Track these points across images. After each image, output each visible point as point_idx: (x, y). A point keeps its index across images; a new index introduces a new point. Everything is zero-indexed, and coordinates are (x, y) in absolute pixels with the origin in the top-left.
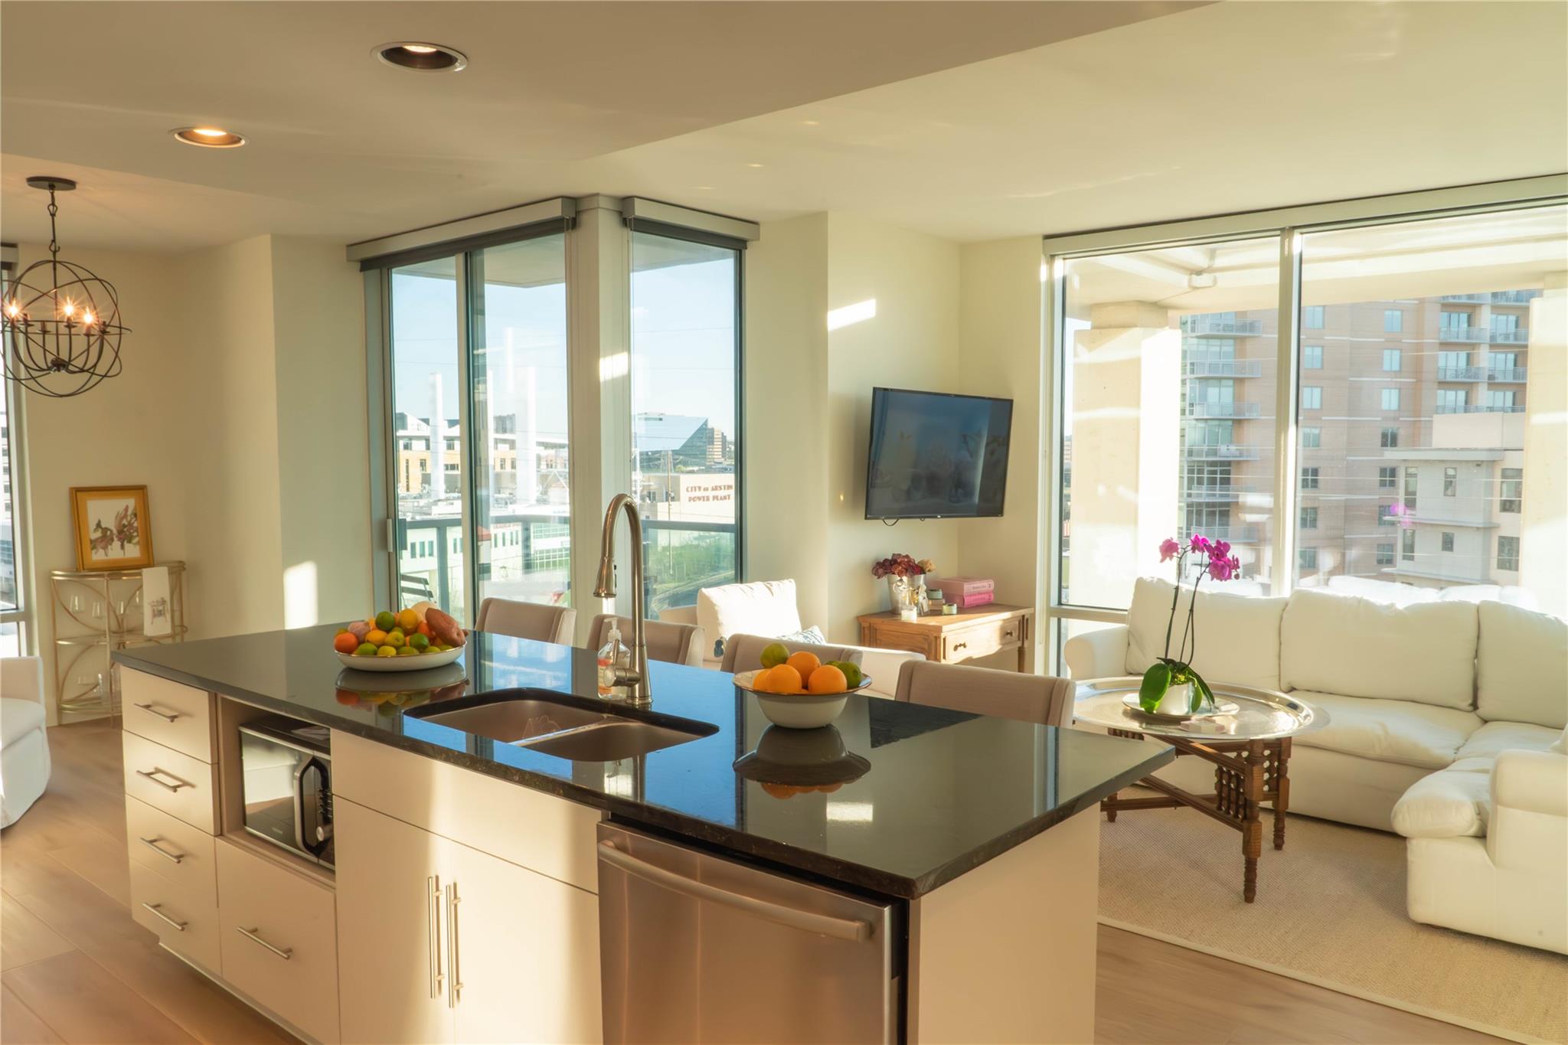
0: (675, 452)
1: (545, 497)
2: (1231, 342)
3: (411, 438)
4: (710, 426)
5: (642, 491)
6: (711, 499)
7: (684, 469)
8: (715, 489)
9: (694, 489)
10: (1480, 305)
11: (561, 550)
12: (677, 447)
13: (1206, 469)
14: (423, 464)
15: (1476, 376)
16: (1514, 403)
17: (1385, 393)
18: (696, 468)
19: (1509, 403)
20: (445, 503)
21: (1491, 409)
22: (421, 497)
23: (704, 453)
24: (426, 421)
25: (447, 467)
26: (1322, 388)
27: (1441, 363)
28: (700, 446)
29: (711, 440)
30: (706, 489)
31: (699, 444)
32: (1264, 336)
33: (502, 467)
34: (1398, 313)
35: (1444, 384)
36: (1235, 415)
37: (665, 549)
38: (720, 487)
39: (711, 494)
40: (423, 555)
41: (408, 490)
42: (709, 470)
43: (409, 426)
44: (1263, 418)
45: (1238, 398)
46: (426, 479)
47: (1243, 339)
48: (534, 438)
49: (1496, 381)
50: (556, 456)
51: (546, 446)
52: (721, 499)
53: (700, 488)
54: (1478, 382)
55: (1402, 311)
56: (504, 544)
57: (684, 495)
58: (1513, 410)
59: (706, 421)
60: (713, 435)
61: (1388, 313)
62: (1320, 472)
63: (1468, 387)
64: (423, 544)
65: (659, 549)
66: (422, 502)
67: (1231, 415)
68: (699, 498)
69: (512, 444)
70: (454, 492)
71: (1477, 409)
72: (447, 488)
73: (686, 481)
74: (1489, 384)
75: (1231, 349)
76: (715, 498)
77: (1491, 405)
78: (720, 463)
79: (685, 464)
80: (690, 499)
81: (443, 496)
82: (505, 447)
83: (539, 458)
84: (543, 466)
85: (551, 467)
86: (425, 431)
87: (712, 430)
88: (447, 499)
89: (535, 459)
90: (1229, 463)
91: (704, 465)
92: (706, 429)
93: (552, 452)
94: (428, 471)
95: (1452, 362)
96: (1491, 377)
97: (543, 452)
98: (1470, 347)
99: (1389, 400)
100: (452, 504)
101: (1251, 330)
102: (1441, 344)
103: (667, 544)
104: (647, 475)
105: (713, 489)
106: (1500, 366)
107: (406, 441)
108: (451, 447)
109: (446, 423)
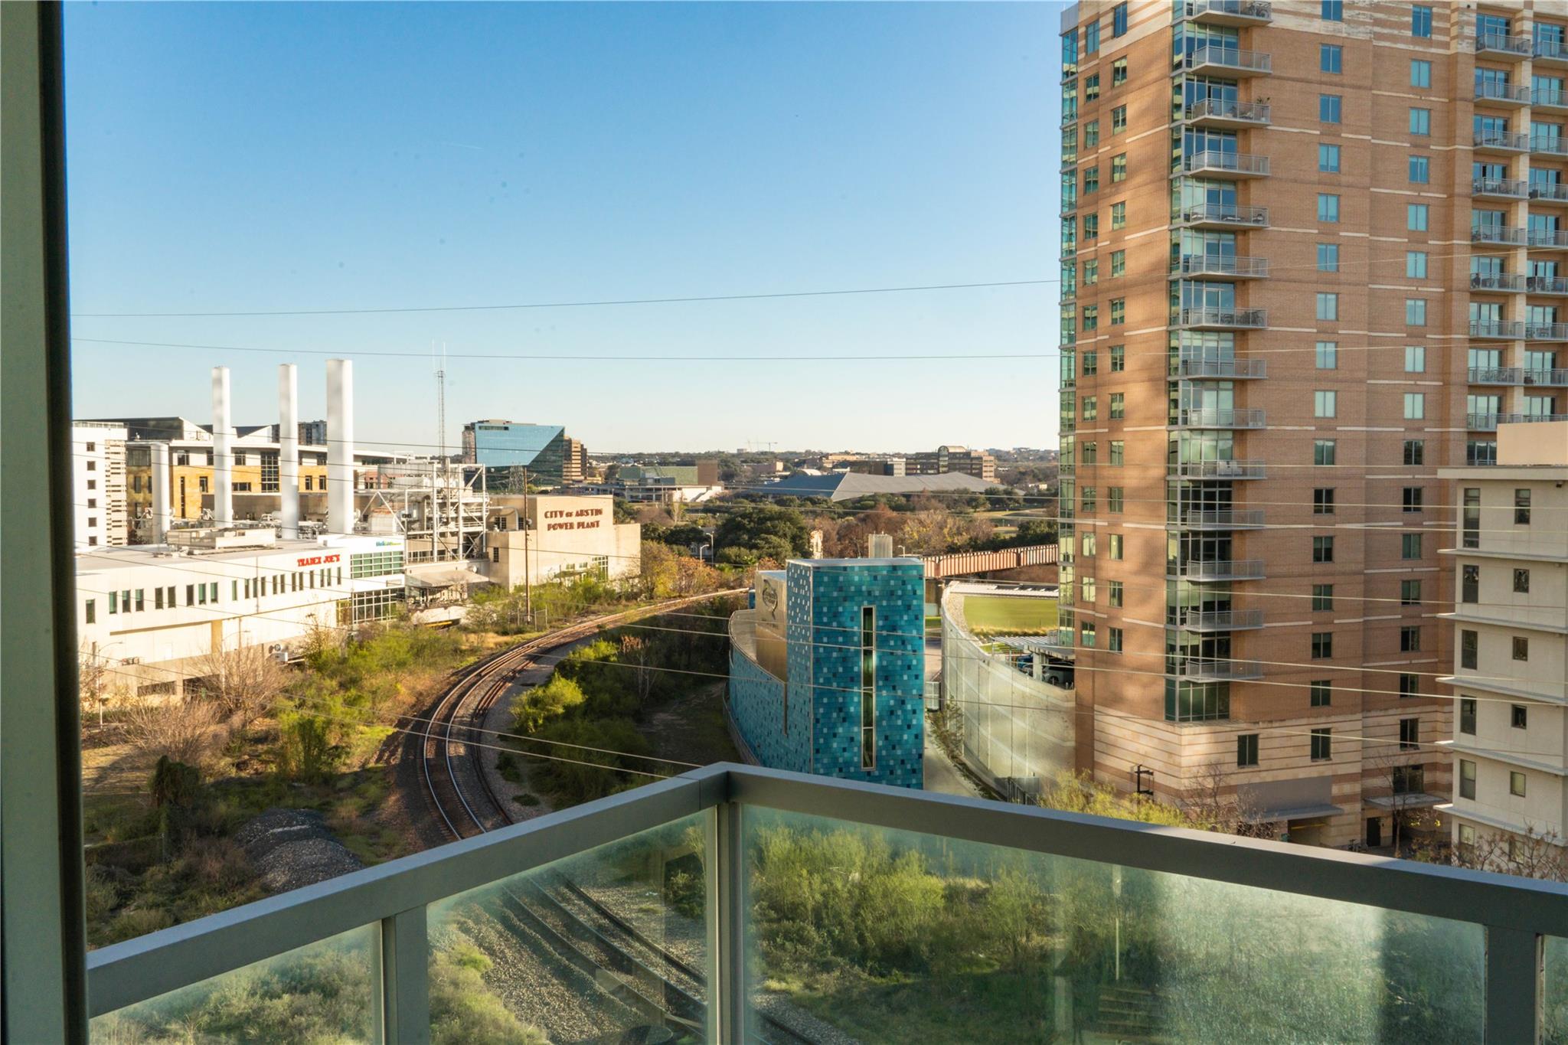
0: (528, 468)
1: (365, 525)
2: (1230, 336)
3: (188, 450)
4: (567, 435)
5: (488, 518)
6: (576, 526)
7: (534, 488)
8: (580, 513)
9: (554, 514)
10: (1514, 295)
11: (386, 592)
12: (527, 463)
13: (1203, 490)
14: (204, 482)
15: (1512, 378)
16: (1553, 411)
17: (1408, 398)
18: (550, 488)
19: (1547, 411)
20: (233, 533)
21: (1529, 418)
22: (200, 524)
23: (559, 469)
24: (209, 429)
25: (235, 486)
26: (1336, 392)
27: (1471, 364)
28: (555, 461)
29: (568, 457)
30: (569, 515)
31: (553, 458)
32: (1270, 328)
33: (308, 486)
34: (1421, 303)
35: (1475, 389)
36: (1237, 424)
37: (519, 589)
38: (587, 511)
39: (575, 520)
40: (202, 601)
41: (183, 515)
42: (565, 491)
43: (186, 435)
44: (1269, 428)
45: (1239, 403)
46: (208, 502)
47: (1243, 333)
48: (350, 451)
49: (1535, 385)
50: (379, 474)
51: (366, 460)
52: (588, 526)
53: (561, 513)
54: (1513, 387)
55: (1426, 300)
56: (312, 586)
57: (542, 522)
58: (1552, 420)
59: (563, 431)
60: (570, 447)
61: (1409, 303)
62: (1337, 495)
63: (1502, 392)
64: (203, 586)
65: (511, 590)
66: (203, 532)
67: (1231, 424)
68: (561, 526)
69: (322, 458)
70: (246, 519)
71: (1513, 419)
72: (236, 513)
73: (545, 504)
74: (1526, 388)
75: (1230, 344)
76: (581, 525)
77: (1528, 413)
78: (580, 481)
79: (536, 482)
80: (550, 527)
81: (230, 524)
82: (310, 463)
83: (356, 476)
84: (361, 487)
85: (372, 487)
86: (207, 441)
87: (570, 441)
88: (235, 528)
89: (352, 478)
90: (1228, 484)
91: (560, 483)
92: (562, 441)
93: (374, 468)
94: (211, 491)
95: (1483, 361)
96: (1528, 380)
97: (362, 469)
98: (1503, 347)
99: (1413, 407)
100: (243, 534)
101: (1254, 322)
102: (1472, 340)
103: (523, 583)
104: (496, 497)
105: (578, 515)
106: (1537, 367)
107: (182, 453)
108: (240, 461)
109: (236, 431)
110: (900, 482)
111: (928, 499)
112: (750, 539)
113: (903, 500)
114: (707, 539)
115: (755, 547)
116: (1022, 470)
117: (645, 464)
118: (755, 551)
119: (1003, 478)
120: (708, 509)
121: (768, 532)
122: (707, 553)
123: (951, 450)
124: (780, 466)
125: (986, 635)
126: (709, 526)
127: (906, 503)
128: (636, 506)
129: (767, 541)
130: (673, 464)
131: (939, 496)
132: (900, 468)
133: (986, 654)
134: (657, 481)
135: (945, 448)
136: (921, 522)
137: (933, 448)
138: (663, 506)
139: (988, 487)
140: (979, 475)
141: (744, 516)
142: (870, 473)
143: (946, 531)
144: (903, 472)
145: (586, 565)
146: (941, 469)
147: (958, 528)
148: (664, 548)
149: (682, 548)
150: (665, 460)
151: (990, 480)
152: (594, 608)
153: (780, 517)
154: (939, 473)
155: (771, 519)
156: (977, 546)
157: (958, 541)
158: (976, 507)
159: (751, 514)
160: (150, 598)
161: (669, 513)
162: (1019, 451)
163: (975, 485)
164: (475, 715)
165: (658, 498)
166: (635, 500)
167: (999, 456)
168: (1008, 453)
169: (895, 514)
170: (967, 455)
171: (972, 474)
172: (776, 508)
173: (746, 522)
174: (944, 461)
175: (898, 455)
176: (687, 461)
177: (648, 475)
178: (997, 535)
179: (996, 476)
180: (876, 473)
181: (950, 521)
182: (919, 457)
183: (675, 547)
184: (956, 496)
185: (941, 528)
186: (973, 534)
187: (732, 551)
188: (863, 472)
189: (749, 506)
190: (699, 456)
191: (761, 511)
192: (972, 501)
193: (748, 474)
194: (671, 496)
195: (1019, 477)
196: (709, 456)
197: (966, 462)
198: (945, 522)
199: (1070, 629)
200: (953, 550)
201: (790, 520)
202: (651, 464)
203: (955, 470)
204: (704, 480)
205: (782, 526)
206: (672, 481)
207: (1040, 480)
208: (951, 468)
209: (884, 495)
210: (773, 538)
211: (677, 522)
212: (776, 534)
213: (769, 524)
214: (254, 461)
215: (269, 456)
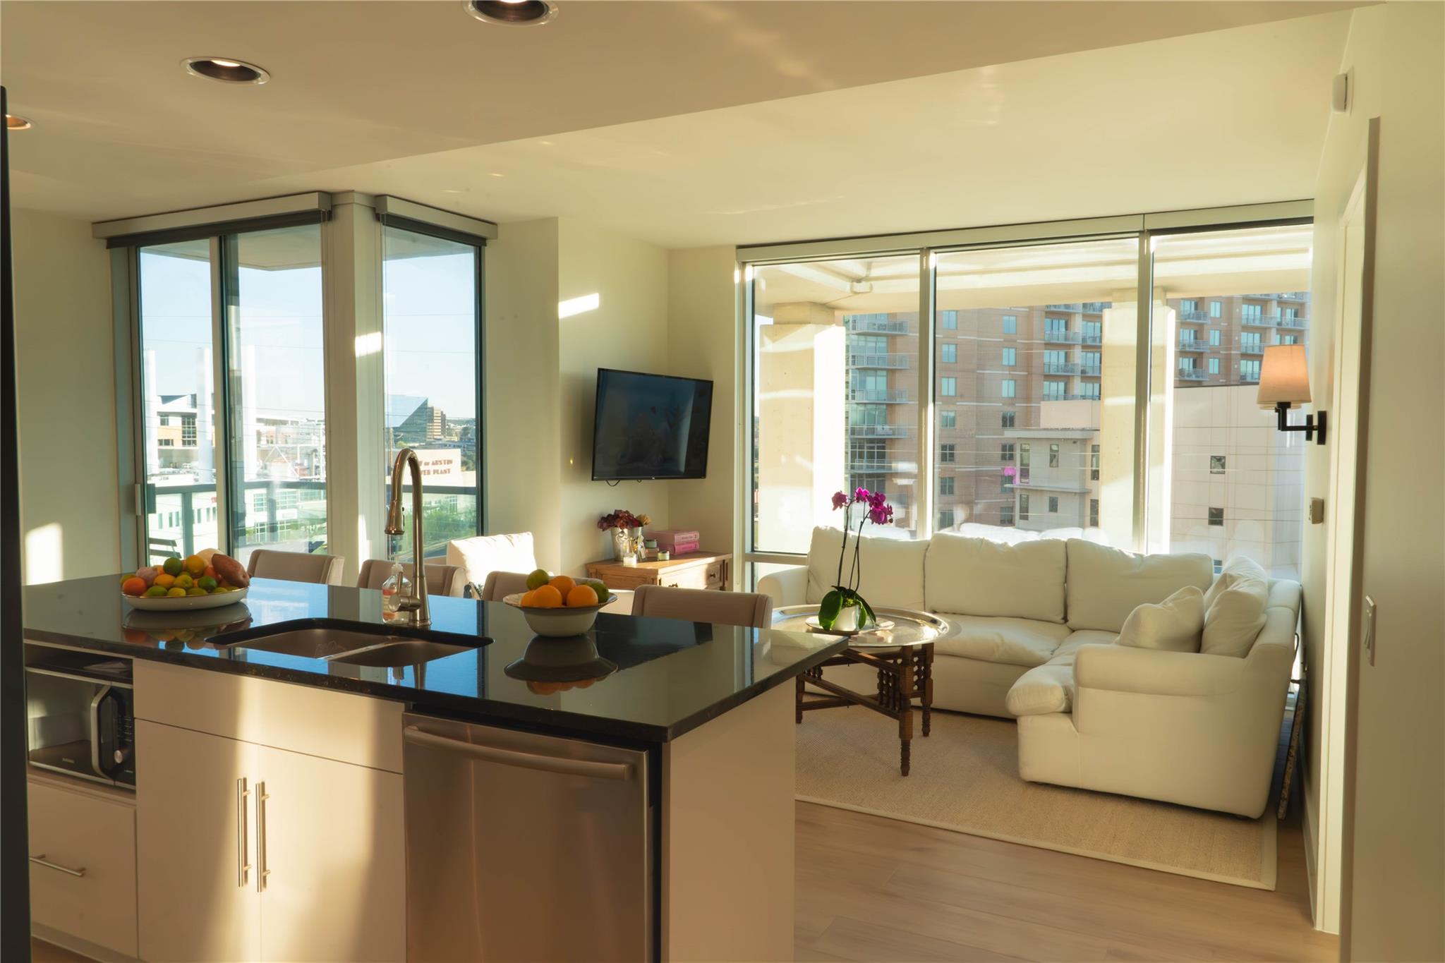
0: (396, 429)
1: (266, 472)
2: (884, 339)
4: (429, 405)
6: (432, 473)
7: (404, 444)
8: (435, 463)
10: (1074, 313)
12: (398, 425)
13: (866, 445)
15: (1072, 371)
17: (1005, 383)
18: (416, 443)
20: (159, 478)
21: (1084, 397)
23: (424, 430)
25: (161, 442)
26: (956, 378)
27: (1046, 360)
28: (421, 424)
29: (431, 419)
31: (419, 422)
32: (911, 334)
34: (1013, 319)
35: (1049, 377)
36: (888, 400)
38: (440, 461)
39: (431, 468)
42: (428, 445)
44: (910, 403)
45: (890, 385)
47: (894, 337)
49: (1087, 375)
50: (277, 432)
51: (265, 422)
52: (441, 473)
54: (1073, 376)
55: (1016, 316)
59: (427, 400)
60: (433, 413)
61: (1006, 318)
62: (956, 447)
63: (1067, 379)
67: (885, 400)
70: (169, 467)
71: (1073, 398)
74: (1082, 377)
75: (884, 345)
76: (436, 472)
77: (1084, 394)
78: (440, 440)
79: (405, 439)
81: (156, 471)
83: (259, 434)
84: (264, 442)
85: (272, 443)
87: (432, 409)
88: (161, 474)
89: (255, 434)
90: (883, 441)
91: (425, 441)
92: (426, 408)
93: (273, 428)
95: (1054, 359)
96: (1083, 372)
97: (263, 428)
98: (1067, 347)
99: (1007, 389)
100: (167, 479)
101: (900, 330)
102: (1046, 344)
105: (433, 464)
106: (1090, 363)
108: (163, 423)
109: (160, 399)
145: (440, 502)
152: (444, 533)
214: (176, 422)
215: (189, 419)
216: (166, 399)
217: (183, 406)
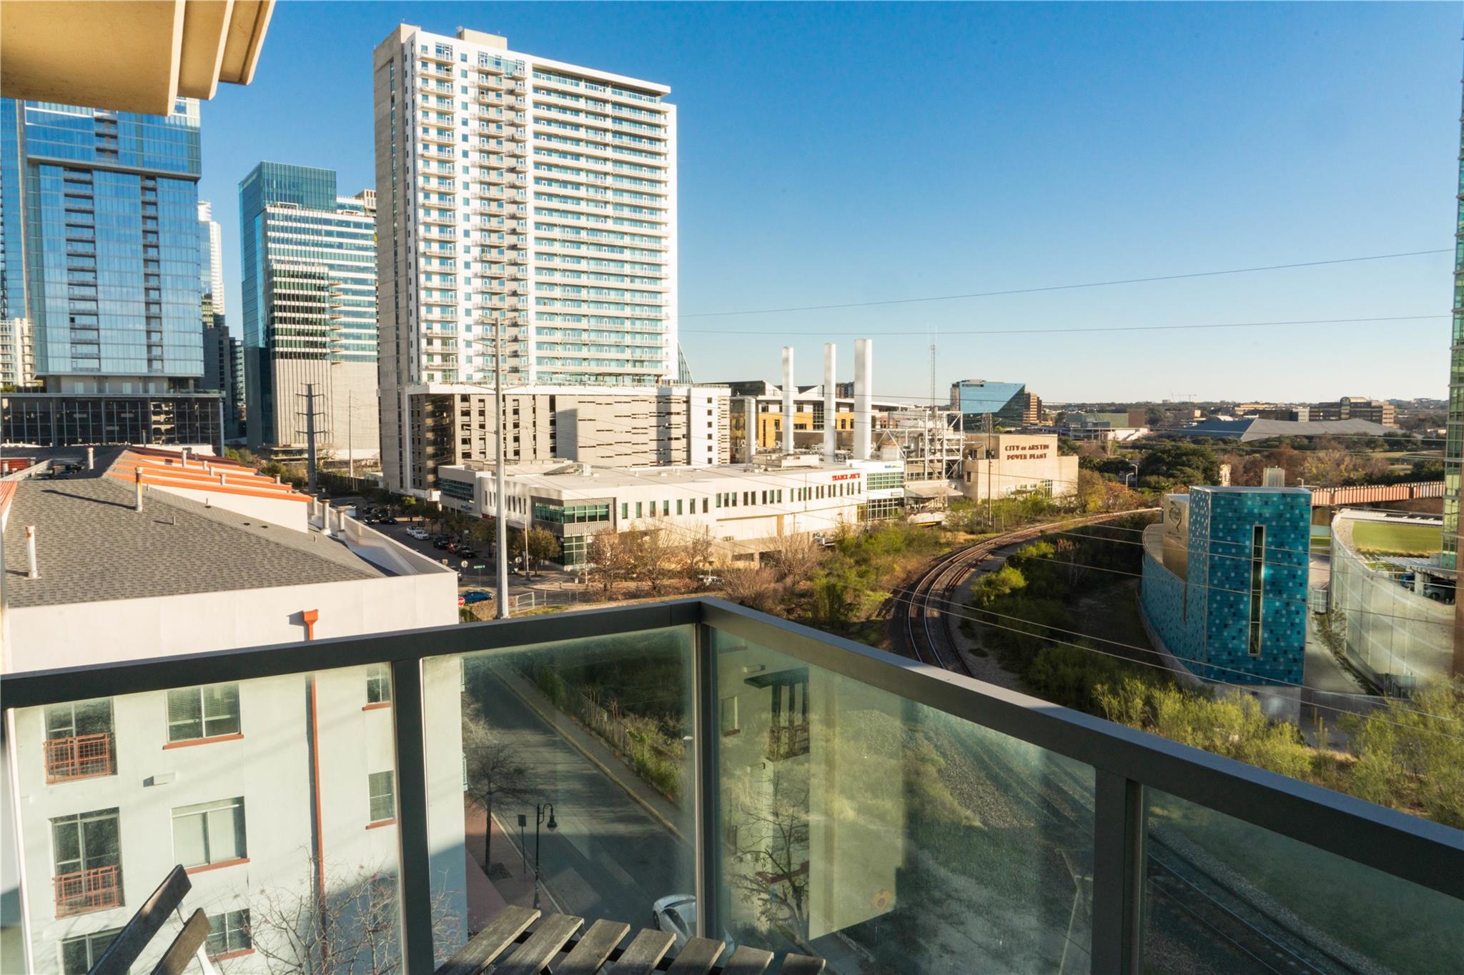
0: (995, 415)
1: (878, 453)
3: (768, 402)
4: (1027, 390)
5: (964, 450)
6: (1028, 457)
7: (1001, 429)
8: (1032, 448)
9: (1012, 448)
11: (890, 500)
12: (997, 410)
14: (777, 424)
18: (1013, 429)
20: (793, 457)
22: (774, 451)
23: (1020, 416)
24: (780, 388)
25: (797, 426)
28: (1017, 410)
29: (1027, 406)
30: (1024, 448)
31: (1016, 407)
33: (843, 426)
37: (984, 502)
38: (1037, 446)
39: (1028, 452)
40: (772, 502)
41: (764, 445)
42: (1024, 431)
43: (767, 392)
46: (779, 437)
48: (869, 402)
50: (889, 418)
51: (881, 409)
52: (1038, 457)
53: (1018, 447)
56: (841, 494)
57: (1003, 453)
59: (1024, 387)
60: (1029, 399)
64: (772, 492)
65: (979, 502)
66: (774, 457)
68: (1017, 457)
69: (851, 406)
70: (802, 448)
72: (796, 444)
73: (1005, 440)
76: (1032, 456)
78: (1036, 424)
79: (1003, 425)
80: (1009, 457)
81: (792, 451)
82: (844, 410)
83: (874, 419)
84: (877, 426)
85: (884, 427)
86: (779, 396)
87: (1029, 395)
88: (795, 454)
89: (871, 421)
91: (1020, 426)
92: (1023, 395)
93: (885, 414)
94: (781, 430)
97: (878, 414)
100: (800, 458)
103: (987, 497)
104: (969, 435)
105: (1030, 448)
107: (764, 404)
108: (800, 410)
109: (797, 389)
110: (1304, 426)
111: (1329, 440)
112: (1168, 469)
113: (1306, 441)
114: (1133, 469)
115: (1172, 476)
116: (1421, 417)
117: (1086, 412)
118: (1171, 480)
119: (1402, 424)
120: (1136, 445)
121: (1183, 464)
122: (1132, 480)
123: (1352, 401)
124: (1198, 413)
125: (1372, 554)
126: (1135, 459)
127: (1310, 443)
128: (1078, 443)
129: (1182, 471)
130: (1109, 411)
131: (1339, 439)
132: (1304, 414)
133: (1370, 570)
134: (1095, 425)
135: (1347, 398)
136: (1319, 459)
137: (1337, 399)
138: (1100, 443)
139: (1387, 431)
140: (1379, 421)
141: (1163, 452)
142: (1277, 419)
143: (1342, 467)
144: (1307, 418)
145: (1035, 486)
146: (1343, 416)
147: (1354, 466)
148: (1096, 474)
149: (1112, 475)
150: (1103, 408)
151: (1388, 425)
152: (1039, 518)
153: (1194, 453)
154: (1340, 419)
155: (1186, 454)
156: (1370, 481)
157: (1353, 475)
158: (1374, 448)
159: (1169, 450)
160: (740, 498)
161: (1104, 449)
162: (1420, 401)
163: (1374, 430)
164: (946, 589)
165: (1096, 437)
166: (1077, 438)
167: (1399, 405)
168: (1409, 403)
169: (1296, 452)
170: (1368, 404)
171: (1372, 421)
172: (1193, 446)
173: (1165, 456)
174: (1345, 410)
175: (1304, 405)
176: (1120, 409)
177: (1088, 420)
178: (1392, 471)
179: (1395, 422)
180: (1283, 418)
181: (1347, 459)
182: (1322, 405)
183: (1106, 475)
184: (1355, 438)
185: (1338, 465)
186: (1368, 470)
187: (1152, 479)
188: (1270, 418)
189: (1168, 444)
190: (1131, 405)
191: (1178, 448)
192: (1371, 443)
193: (1171, 420)
194: (1106, 436)
195: (1419, 423)
196: (1138, 405)
197: (1369, 411)
198: (1343, 460)
199: (1453, 553)
200: (1348, 483)
201: (1203, 455)
202: (1091, 411)
203: (1356, 417)
204: (1133, 424)
205: (1194, 460)
206: (1107, 424)
207: (1439, 426)
208: (1352, 415)
209: (1287, 437)
210: (1187, 470)
211: (1110, 455)
212: (1190, 466)
213: (1184, 458)
214: (808, 409)
215: (818, 406)
216: (802, 389)
217: (813, 395)
